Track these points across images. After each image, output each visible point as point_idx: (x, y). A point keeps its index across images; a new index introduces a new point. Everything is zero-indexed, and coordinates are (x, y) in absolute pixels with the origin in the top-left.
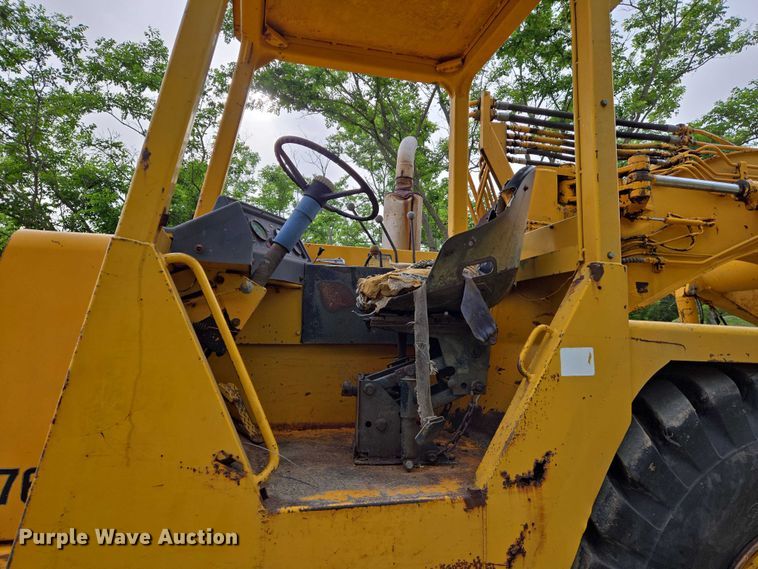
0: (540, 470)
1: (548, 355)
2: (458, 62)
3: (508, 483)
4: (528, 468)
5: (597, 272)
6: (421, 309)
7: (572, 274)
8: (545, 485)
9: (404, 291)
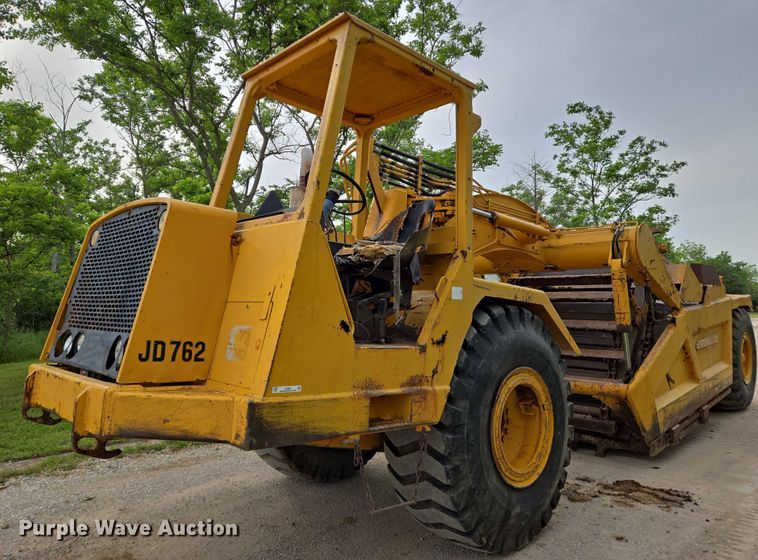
0: (444, 337)
1: (447, 289)
2: (370, 120)
3: (433, 343)
4: (439, 337)
5: (464, 254)
6: (397, 266)
7: (451, 255)
8: (445, 345)
9: (390, 256)
